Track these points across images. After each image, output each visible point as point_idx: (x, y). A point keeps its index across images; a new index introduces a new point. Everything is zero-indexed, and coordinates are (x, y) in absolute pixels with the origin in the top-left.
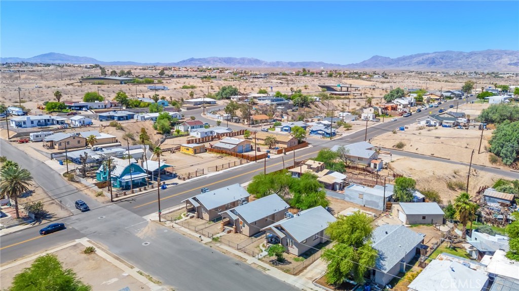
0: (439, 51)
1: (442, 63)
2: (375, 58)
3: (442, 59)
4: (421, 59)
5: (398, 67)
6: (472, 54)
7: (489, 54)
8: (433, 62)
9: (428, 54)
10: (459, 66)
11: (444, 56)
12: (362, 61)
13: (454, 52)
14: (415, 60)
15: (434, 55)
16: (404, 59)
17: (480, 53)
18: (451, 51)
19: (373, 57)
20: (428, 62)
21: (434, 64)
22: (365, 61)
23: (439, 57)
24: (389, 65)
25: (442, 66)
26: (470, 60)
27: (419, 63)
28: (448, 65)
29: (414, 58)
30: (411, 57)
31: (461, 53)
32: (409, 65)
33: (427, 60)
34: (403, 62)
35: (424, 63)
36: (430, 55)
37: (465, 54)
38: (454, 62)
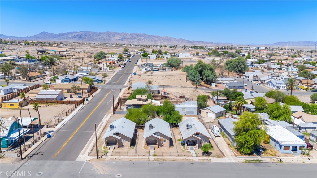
0: (83, 31)
1: (86, 38)
2: (43, 33)
3: (85, 35)
4: (73, 35)
5: (60, 39)
6: (100, 33)
7: (108, 34)
8: (80, 37)
9: (77, 32)
10: (95, 40)
11: (86, 34)
12: (34, 35)
13: (91, 32)
14: (70, 36)
15: (80, 33)
16: (63, 34)
17: (105, 33)
18: (89, 31)
19: (42, 33)
20: (78, 37)
21: (82, 38)
22: (36, 35)
23: (83, 34)
24: (54, 38)
25: (86, 39)
26: (100, 37)
27: (73, 38)
28: (89, 39)
29: (69, 34)
30: (67, 34)
31: (94, 33)
32: (67, 38)
33: (77, 36)
34: (63, 36)
35: (76, 38)
36: (78, 33)
37: (97, 33)
38: (92, 37)
